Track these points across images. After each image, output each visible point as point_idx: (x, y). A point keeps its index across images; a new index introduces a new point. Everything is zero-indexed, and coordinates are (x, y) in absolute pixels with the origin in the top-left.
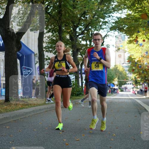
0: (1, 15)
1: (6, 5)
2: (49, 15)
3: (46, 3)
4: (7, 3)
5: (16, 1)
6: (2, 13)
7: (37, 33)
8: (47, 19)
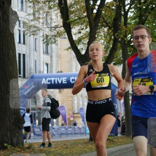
0: (83, 50)
1: (88, 40)
2: (132, 48)
3: (128, 35)
4: (88, 38)
5: (98, 36)
6: (84, 49)
7: (120, 67)
8: (130, 52)
